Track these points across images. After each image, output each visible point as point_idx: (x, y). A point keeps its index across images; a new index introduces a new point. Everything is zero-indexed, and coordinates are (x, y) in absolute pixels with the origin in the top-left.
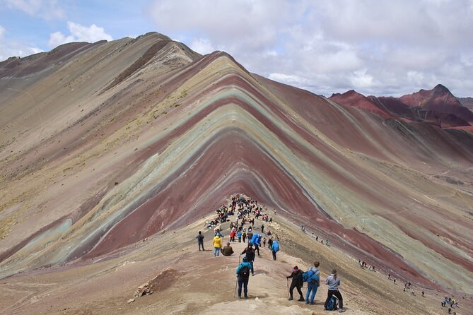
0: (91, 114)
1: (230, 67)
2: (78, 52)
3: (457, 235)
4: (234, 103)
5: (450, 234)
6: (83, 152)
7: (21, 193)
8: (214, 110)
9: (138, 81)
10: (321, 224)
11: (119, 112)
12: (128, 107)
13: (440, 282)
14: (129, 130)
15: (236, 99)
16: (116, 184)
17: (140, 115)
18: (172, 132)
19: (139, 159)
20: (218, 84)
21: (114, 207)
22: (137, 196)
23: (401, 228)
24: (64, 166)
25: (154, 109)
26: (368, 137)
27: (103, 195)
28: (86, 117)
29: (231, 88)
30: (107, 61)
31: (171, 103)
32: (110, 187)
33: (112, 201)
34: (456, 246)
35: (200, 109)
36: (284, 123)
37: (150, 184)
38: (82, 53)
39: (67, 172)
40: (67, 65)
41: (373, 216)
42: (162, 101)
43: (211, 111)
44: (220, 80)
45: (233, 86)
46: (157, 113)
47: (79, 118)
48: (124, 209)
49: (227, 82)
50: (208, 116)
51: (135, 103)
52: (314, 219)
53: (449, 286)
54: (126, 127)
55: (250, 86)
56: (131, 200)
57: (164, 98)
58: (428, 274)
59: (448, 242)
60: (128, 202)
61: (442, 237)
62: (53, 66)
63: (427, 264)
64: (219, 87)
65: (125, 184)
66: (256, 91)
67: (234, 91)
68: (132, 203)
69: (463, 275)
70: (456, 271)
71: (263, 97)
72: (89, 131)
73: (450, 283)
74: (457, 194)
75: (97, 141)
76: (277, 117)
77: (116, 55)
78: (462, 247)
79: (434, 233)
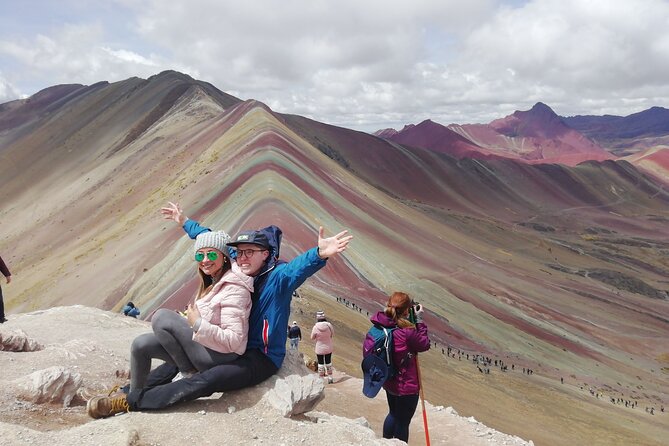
0: (101, 184)
1: (266, 122)
2: (69, 99)
3: (518, 292)
4: (272, 169)
5: (509, 293)
6: (97, 235)
7: (21, 291)
8: (248, 178)
9: (157, 139)
10: (363, 294)
11: (137, 181)
12: (148, 174)
13: (486, 343)
14: (152, 205)
15: (273, 164)
16: (145, 270)
17: (165, 185)
18: (205, 206)
19: (169, 240)
20: (252, 145)
21: (145, 297)
22: (170, 282)
23: (451, 291)
24: (76, 252)
25: (181, 177)
26: (439, 182)
27: (132, 284)
28: (94, 188)
29: (267, 150)
30: (113, 111)
31: (200, 169)
32: (138, 275)
33: (143, 290)
34: (514, 305)
35: (234, 178)
36: (326, 185)
37: (184, 268)
38: (76, 99)
39: (80, 261)
40: (58, 116)
41: (420, 281)
42: (189, 165)
43: (246, 180)
44: (254, 139)
45: (269, 147)
46: (184, 182)
47: (85, 189)
48: (157, 297)
49: (262, 143)
50: (243, 186)
51: (156, 168)
52: (355, 288)
53: (496, 347)
54: (149, 199)
55: (288, 145)
56: (165, 286)
57: (192, 163)
58: (474, 336)
59: (505, 301)
60: (161, 289)
61: (500, 297)
62: (36, 119)
63: (475, 326)
64: (253, 149)
65: (154, 271)
66: (296, 151)
67: (271, 153)
68: (165, 290)
69: (513, 334)
70: (506, 331)
71: (304, 156)
72: (100, 206)
73: (497, 344)
74: (541, 245)
75: (113, 218)
76: (318, 178)
77: (123, 103)
78: (521, 305)
79: (490, 293)
